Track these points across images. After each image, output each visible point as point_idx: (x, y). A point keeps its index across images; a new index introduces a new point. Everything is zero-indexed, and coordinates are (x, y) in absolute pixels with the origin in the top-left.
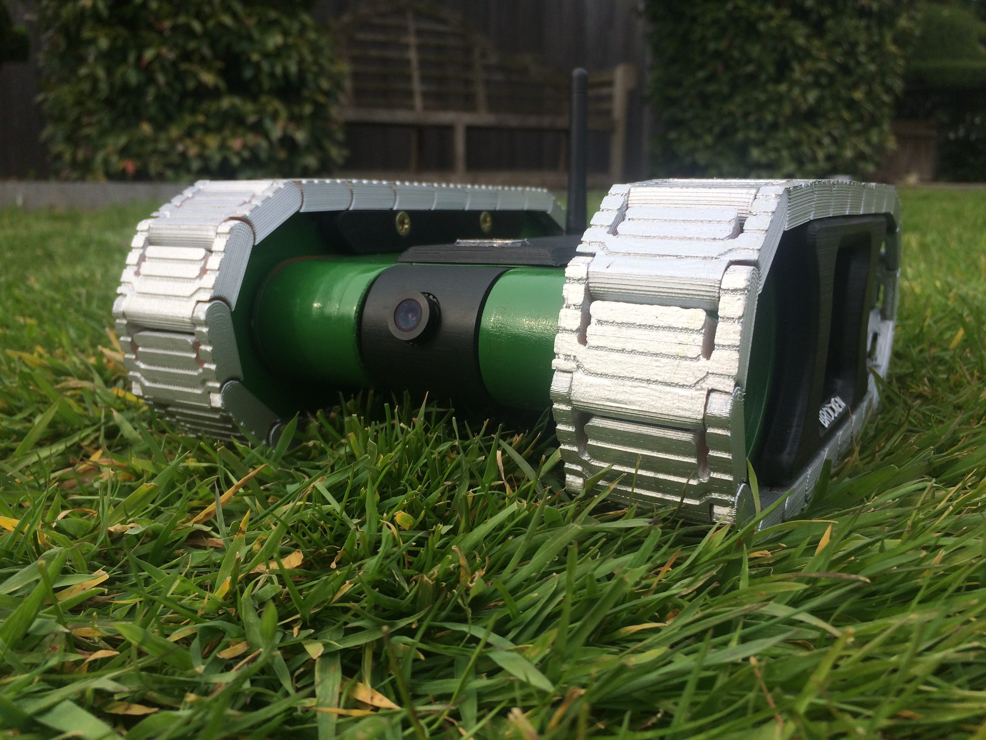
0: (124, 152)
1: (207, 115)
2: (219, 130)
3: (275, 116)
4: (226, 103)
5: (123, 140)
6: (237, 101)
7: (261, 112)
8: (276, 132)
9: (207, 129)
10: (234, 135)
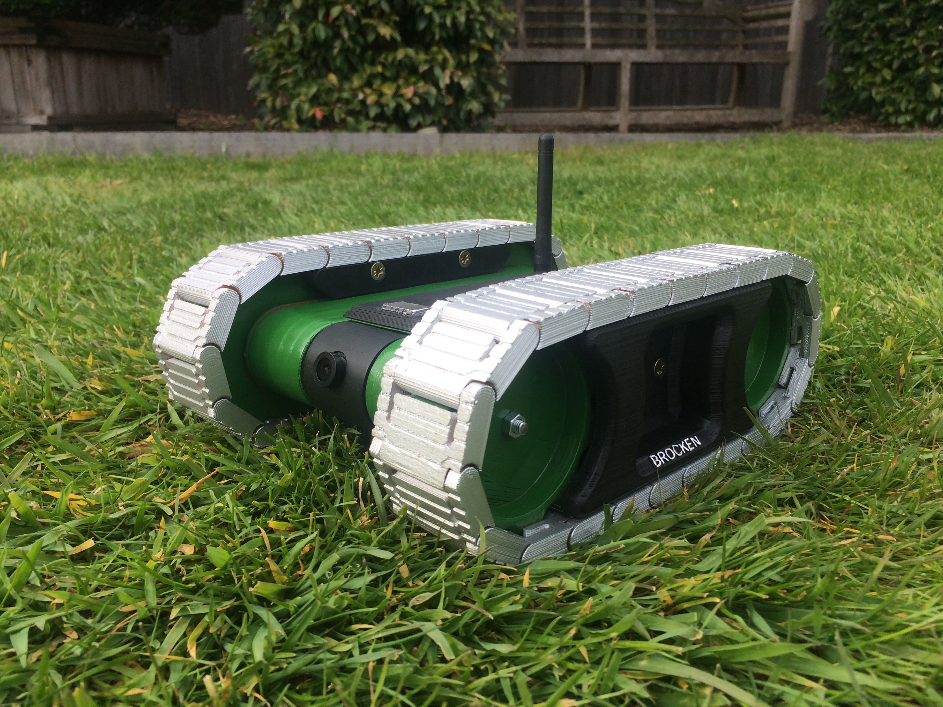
0: (314, 100)
1: (384, 65)
2: (395, 79)
3: (444, 66)
4: (400, 54)
5: (314, 90)
6: (411, 52)
7: (431, 62)
8: (444, 80)
9: (384, 79)
10: (407, 84)
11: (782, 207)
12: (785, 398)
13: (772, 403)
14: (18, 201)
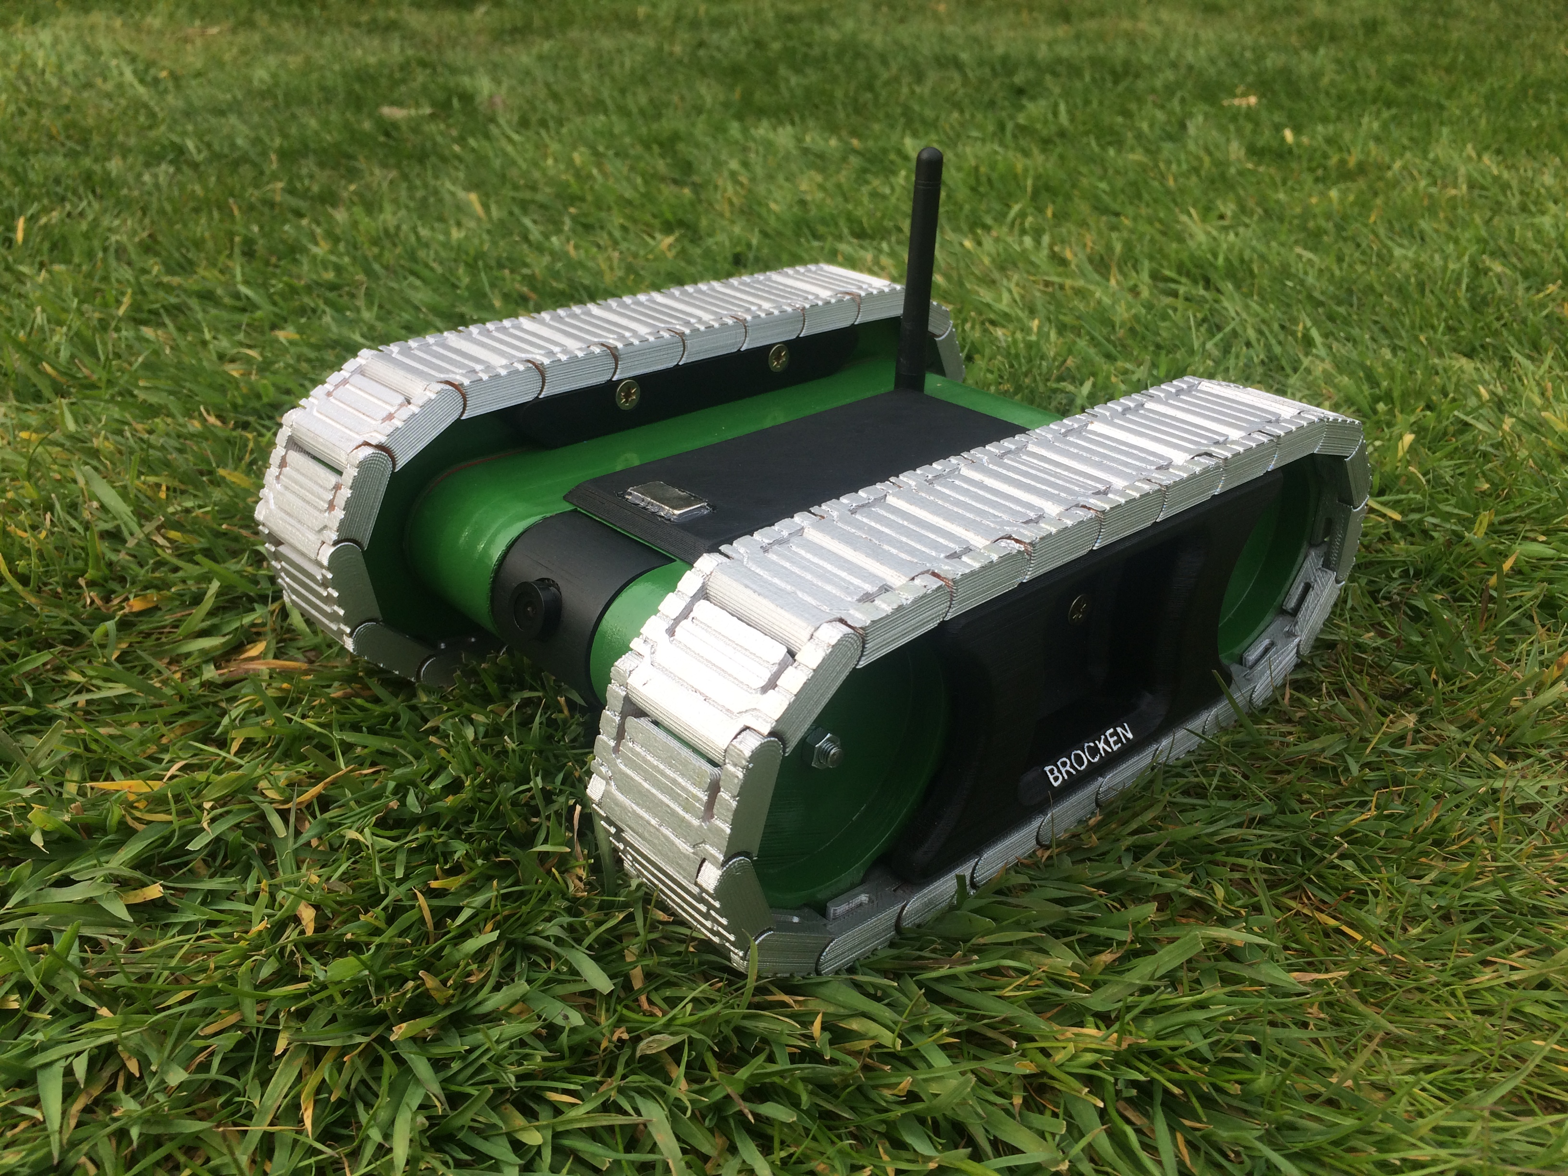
11: (1368, 154)
12: (1291, 635)
13: (1267, 642)
14: (43, 72)
